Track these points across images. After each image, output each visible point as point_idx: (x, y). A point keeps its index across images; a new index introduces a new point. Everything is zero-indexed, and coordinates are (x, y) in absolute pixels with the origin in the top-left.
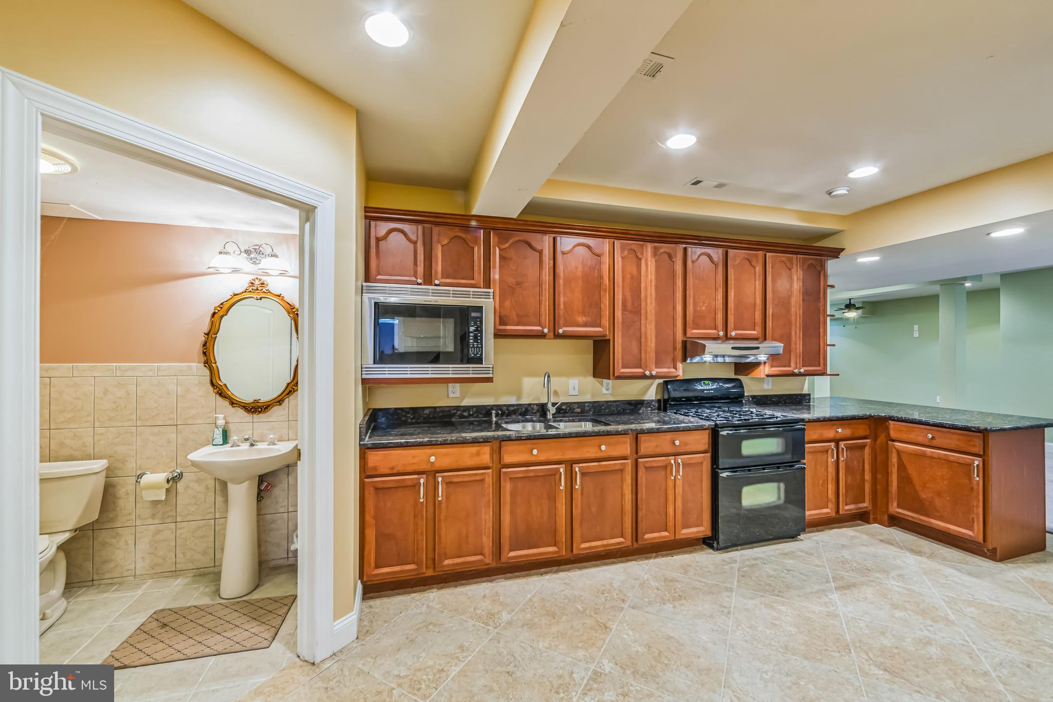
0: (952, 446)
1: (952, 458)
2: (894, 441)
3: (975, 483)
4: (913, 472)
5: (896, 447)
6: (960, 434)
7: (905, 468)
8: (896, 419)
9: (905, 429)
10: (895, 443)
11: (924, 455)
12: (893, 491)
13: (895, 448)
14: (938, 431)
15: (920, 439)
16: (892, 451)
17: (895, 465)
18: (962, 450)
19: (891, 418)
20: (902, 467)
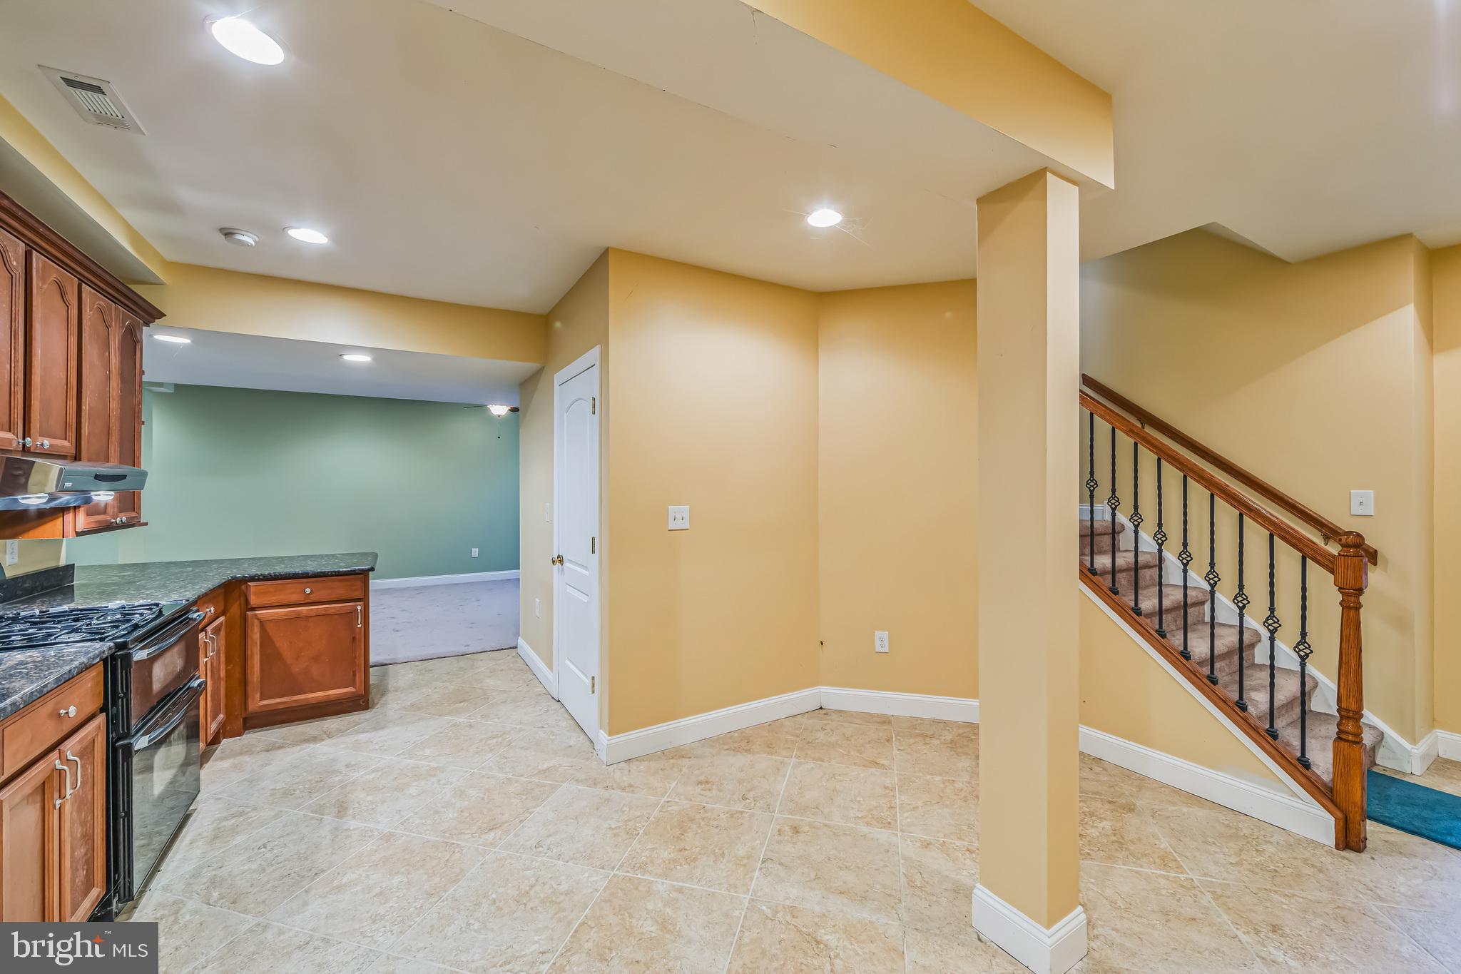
0: (334, 597)
1: (333, 610)
2: (253, 609)
3: (357, 631)
4: (282, 644)
5: (259, 616)
6: (340, 581)
7: (272, 641)
8: (261, 577)
9: (271, 589)
10: (257, 612)
11: (298, 617)
12: (255, 680)
13: (258, 619)
14: (317, 582)
15: (295, 598)
16: (253, 624)
17: (256, 643)
18: (343, 598)
19: (254, 578)
20: (266, 640)
